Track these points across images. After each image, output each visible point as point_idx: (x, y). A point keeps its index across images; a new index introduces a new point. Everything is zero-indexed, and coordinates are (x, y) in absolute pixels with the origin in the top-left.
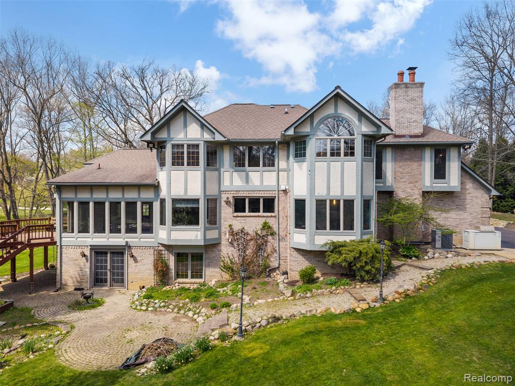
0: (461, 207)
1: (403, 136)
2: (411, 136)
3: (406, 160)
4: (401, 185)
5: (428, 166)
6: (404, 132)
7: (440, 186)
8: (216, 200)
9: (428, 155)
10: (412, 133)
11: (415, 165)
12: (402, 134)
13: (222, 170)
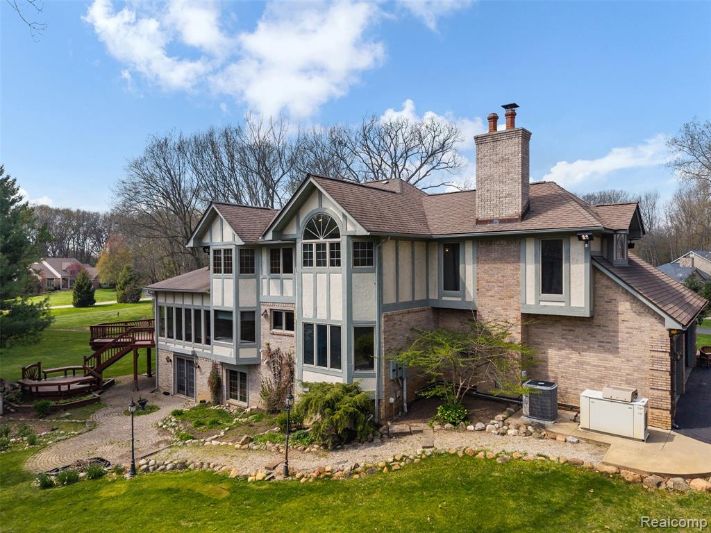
0: (610, 346)
1: (491, 221)
2: (502, 221)
3: (494, 260)
4: (486, 301)
5: (531, 270)
6: (491, 214)
7: (552, 305)
8: (254, 312)
9: (531, 252)
10: (504, 216)
11: (508, 269)
12: (488, 217)
13: (261, 277)
